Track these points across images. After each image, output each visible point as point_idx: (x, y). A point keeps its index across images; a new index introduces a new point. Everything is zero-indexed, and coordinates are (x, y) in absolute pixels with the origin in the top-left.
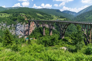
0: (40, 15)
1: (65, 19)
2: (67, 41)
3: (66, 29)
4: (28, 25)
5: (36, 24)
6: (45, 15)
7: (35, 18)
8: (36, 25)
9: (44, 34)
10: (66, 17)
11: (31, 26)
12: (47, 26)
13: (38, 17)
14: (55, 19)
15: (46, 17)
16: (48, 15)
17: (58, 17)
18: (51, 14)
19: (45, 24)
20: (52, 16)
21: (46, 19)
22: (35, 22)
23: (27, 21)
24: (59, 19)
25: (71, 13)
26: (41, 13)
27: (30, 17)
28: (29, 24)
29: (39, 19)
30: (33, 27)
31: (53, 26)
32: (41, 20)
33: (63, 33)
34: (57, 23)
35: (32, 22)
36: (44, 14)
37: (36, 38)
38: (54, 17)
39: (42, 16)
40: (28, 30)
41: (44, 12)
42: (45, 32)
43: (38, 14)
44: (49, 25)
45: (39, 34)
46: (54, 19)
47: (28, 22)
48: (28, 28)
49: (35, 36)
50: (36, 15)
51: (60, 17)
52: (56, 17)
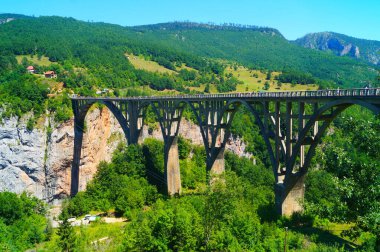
4: (70, 130)
5: (123, 123)
6: (184, 66)
7: (114, 85)
9: (174, 184)
10: (317, 79)
11: (91, 135)
13: (141, 77)
15: (191, 77)
16: (204, 63)
17: (268, 78)
18: (220, 62)
19: (178, 119)
20: (228, 70)
22: (117, 114)
23: (65, 101)
24: (273, 90)
26: (153, 54)
27: (81, 78)
28: (80, 127)
29: (141, 89)
31: (231, 132)
35: (97, 111)
36: (180, 59)
38: (240, 79)
39: (163, 70)
40: (74, 165)
41: (179, 50)
47: (70, 112)
48: (72, 152)
50: (127, 67)
51: (277, 74)
52: (256, 76)
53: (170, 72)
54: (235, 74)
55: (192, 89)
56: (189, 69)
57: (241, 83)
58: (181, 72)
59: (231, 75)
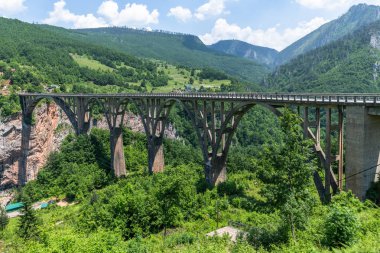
0: (94, 65)
1: (227, 83)
2: (239, 192)
3: (231, 131)
4: (18, 124)
5: (71, 116)
6: (123, 65)
7: (61, 81)
8: (68, 121)
9: (120, 168)
10: (228, 75)
11: (40, 128)
12: (135, 124)
13: (84, 74)
14: (178, 83)
15: (130, 74)
16: (140, 62)
17: (192, 75)
18: (153, 61)
19: (123, 113)
20: (159, 69)
21: (127, 86)
22: (65, 107)
23: (13, 98)
24: (197, 85)
25: (252, 54)
26: (96, 54)
27: (28, 76)
28: (28, 120)
29: (86, 85)
30: (52, 132)
31: (166, 120)
32: (98, 90)
33: (219, 154)
34: (189, 106)
35: (44, 106)
36: (118, 58)
37: (70, 198)
38: (171, 76)
39: (104, 68)
40: (19, 156)
41: (118, 51)
42: (127, 156)
43: (83, 61)
44: (144, 117)
45: (89, 174)
46: (169, 82)
47: (17, 108)
48: (19, 143)
49: (63, 184)
50: (72, 65)
51: (199, 71)
52: (182, 73)
53: (111, 70)
54: (166, 71)
55: (130, 84)
56: (128, 67)
57: (171, 79)
58: (121, 69)
59: (162, 72)
